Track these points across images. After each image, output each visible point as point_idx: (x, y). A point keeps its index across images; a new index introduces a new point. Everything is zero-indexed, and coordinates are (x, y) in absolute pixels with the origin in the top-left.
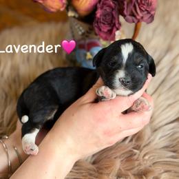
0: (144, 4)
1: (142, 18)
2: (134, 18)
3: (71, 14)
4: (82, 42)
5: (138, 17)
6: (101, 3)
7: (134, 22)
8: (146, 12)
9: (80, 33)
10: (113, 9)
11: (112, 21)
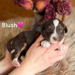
0: (66, 7)
1: (65, 13)
2: (62, 13)
3: (35, 11)
4: (39, 24)
5: (64, 13)
6: (48, 6)
7: (61, 14)
8: (67, 11)
9: (39, 20)
10: (53, 9)
11: (52, 14)
